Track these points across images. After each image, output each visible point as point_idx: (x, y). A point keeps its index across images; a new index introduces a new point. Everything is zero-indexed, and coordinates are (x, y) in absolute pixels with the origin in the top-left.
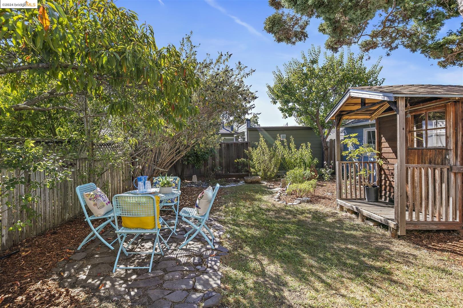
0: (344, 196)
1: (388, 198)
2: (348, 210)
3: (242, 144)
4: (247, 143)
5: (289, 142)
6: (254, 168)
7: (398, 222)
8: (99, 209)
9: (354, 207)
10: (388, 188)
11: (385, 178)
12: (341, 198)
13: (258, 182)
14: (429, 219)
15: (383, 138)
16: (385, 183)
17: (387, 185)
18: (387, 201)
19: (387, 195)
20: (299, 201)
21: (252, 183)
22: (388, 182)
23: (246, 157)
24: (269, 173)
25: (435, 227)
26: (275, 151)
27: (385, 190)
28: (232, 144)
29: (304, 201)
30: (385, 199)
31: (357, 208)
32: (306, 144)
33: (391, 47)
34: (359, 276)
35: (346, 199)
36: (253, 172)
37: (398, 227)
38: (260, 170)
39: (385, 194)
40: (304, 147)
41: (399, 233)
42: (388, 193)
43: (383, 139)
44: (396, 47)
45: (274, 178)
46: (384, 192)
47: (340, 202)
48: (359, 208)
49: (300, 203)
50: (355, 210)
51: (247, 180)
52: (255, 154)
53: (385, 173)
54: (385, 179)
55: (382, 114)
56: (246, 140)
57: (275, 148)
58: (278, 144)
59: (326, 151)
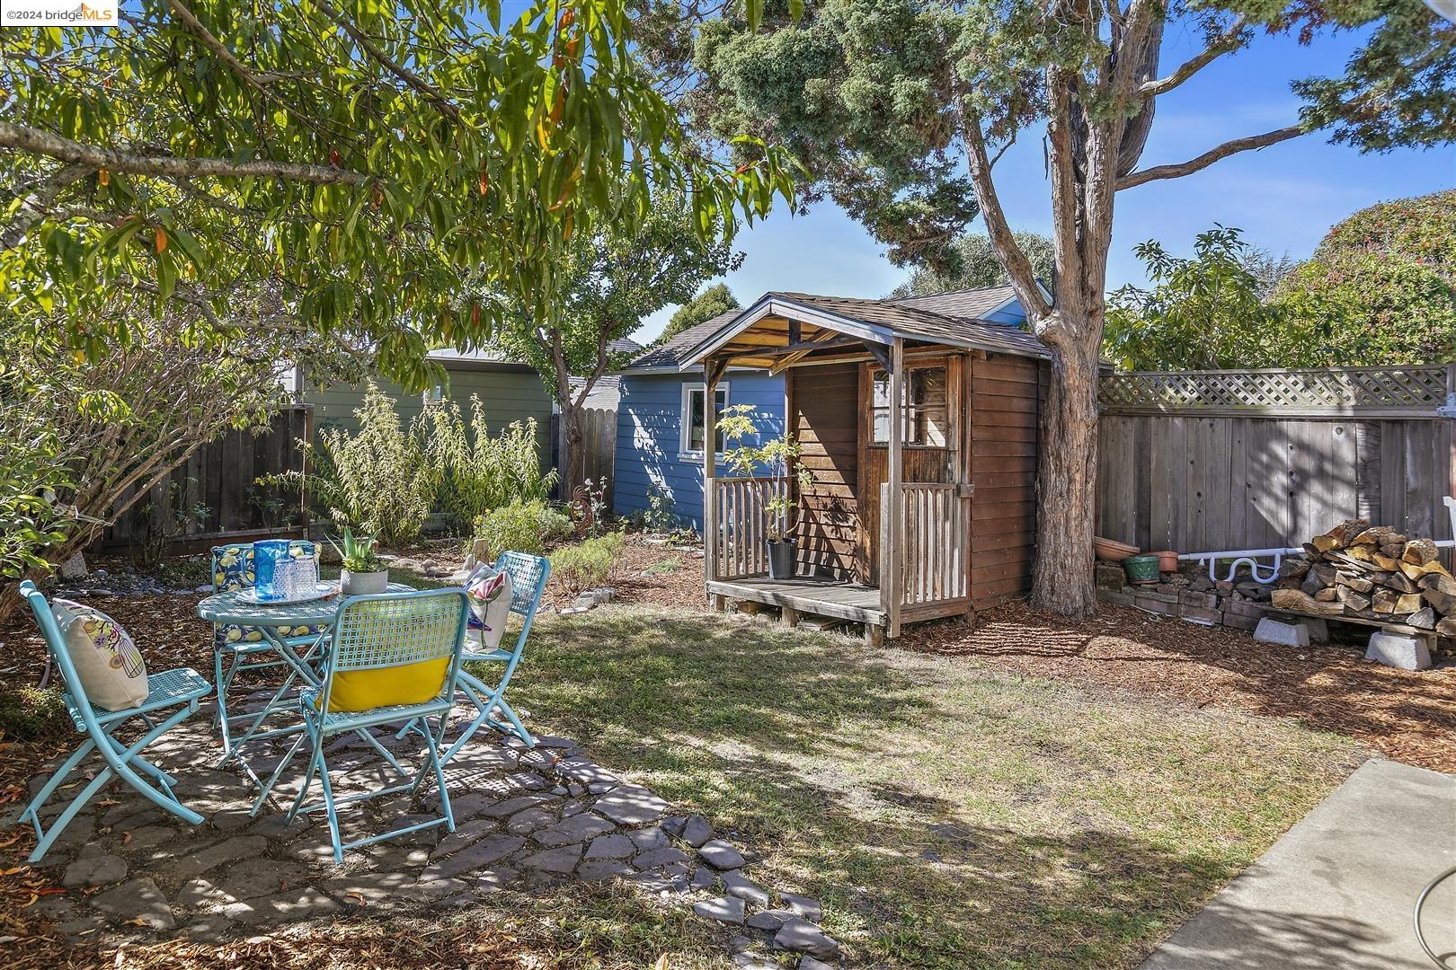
0: (723, 574)
1: (813, 568)
2: (742, 606)
3: (286, 417)
5: (467, 416)
6: (343, 505)
7: (888, 609)
8: (131, 676)
9: (768, 594)
10: (814, 541)
11: (806, 516)
12: (718, 579)
14: (920, 599)
15: (803, 419)
16: (807, 529)
17: (812, 533)
18: (811, 574)
19: (812, 560)
20: (591, 601)
22: (814, 527)
24: (403, 523)
25: (936, 614)
26: (423, 444)
27: (806, 547)
29: (600, 600)
30: (807, 570)
31: (776, 597)
32: (524, 423)
33: (809, 193)
34: (893, 719)
35: (728, 579)
36: (342, 522)
37: (888, 621)
38: (366, 515)
39: (807, 556)
40: (516, 435)
41: (890, 635)
42: (813, 554)
43: (803, 422)
44: (818, 197)
45: (418, 538)
46: (802, 553)
47: (716, 587)
48: (781, 594)
49: (594, 607)
50: (771, 601)
52: (347, 455)
53: (806, 506)
54: (806, 521)
55: (802, 360)
57: (416, 433)
58: (437, 419)
59: (574, 447)
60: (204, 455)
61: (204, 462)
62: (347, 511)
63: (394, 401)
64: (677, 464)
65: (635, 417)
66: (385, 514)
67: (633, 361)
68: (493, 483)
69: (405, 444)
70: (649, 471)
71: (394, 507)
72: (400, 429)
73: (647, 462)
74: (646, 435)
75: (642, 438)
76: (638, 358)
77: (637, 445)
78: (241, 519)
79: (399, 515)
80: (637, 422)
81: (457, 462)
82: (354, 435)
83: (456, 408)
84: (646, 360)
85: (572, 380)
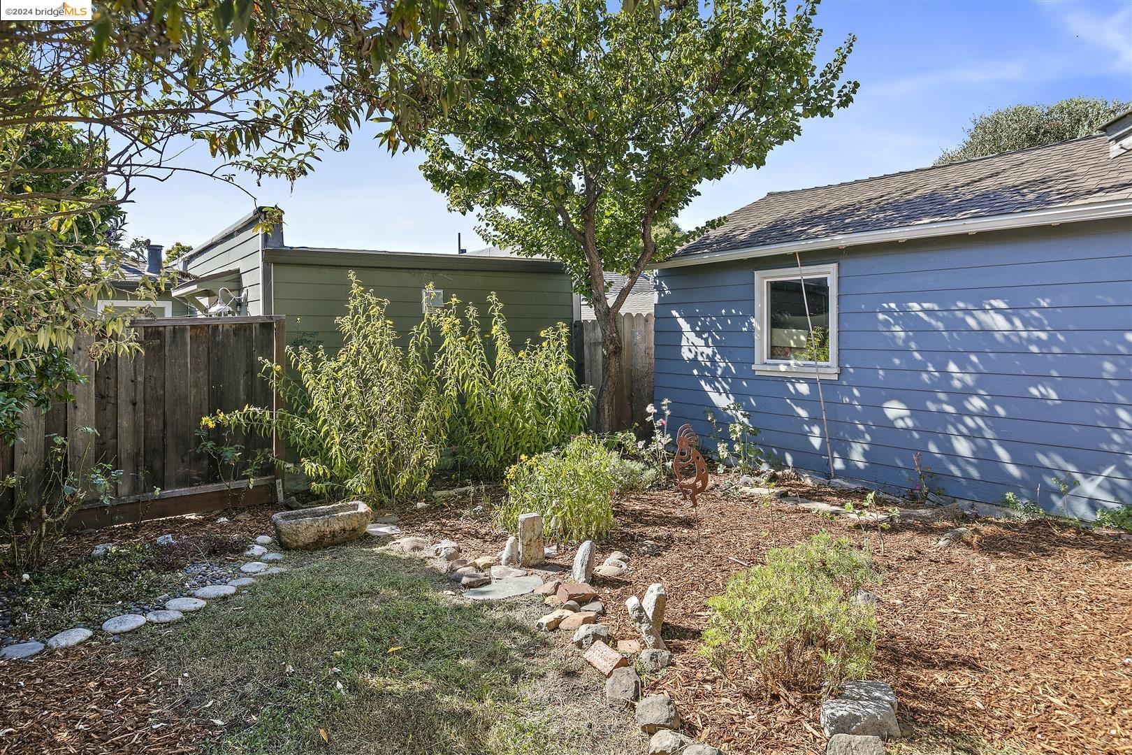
3: (243, 329)
4: (266, 326)
5: (484, 321)
6: (318, 451)
13: (357, 537)
21: (321, 544)
23: (260, 395)
24: (403, 479)
26: (428, 364)
28: (183, 329)
32: (555, 329)
36: (318, 479)
38: (354, 466)
51: (296, 532)
52: (325, 381)
56: (256, 310)
57: (417, 349)
58: (445, 328)
59: (613, 360)
60: (140, 387)
61: (140, 398)
62: (327, 461)
63: (386, 302)
64: (752, 378)
65: (681, 321)
66: (379, 463)
67: (679, 249)
68: (522, 411)
69: (404, 365)
70: (707, 388)
71: (392, 451)
72: (395, 343)
73: (702, 376)
74: (700, 342)
75: (693, 345)
76: (686, 245)
77: (686, 354)
78: (194, 472)
79: (399, 464)
80: (685, 326)
81: (474, 387)
82: (332, 353)
83: (472, 312)
84: (696, 248)
85: (608, 276)
